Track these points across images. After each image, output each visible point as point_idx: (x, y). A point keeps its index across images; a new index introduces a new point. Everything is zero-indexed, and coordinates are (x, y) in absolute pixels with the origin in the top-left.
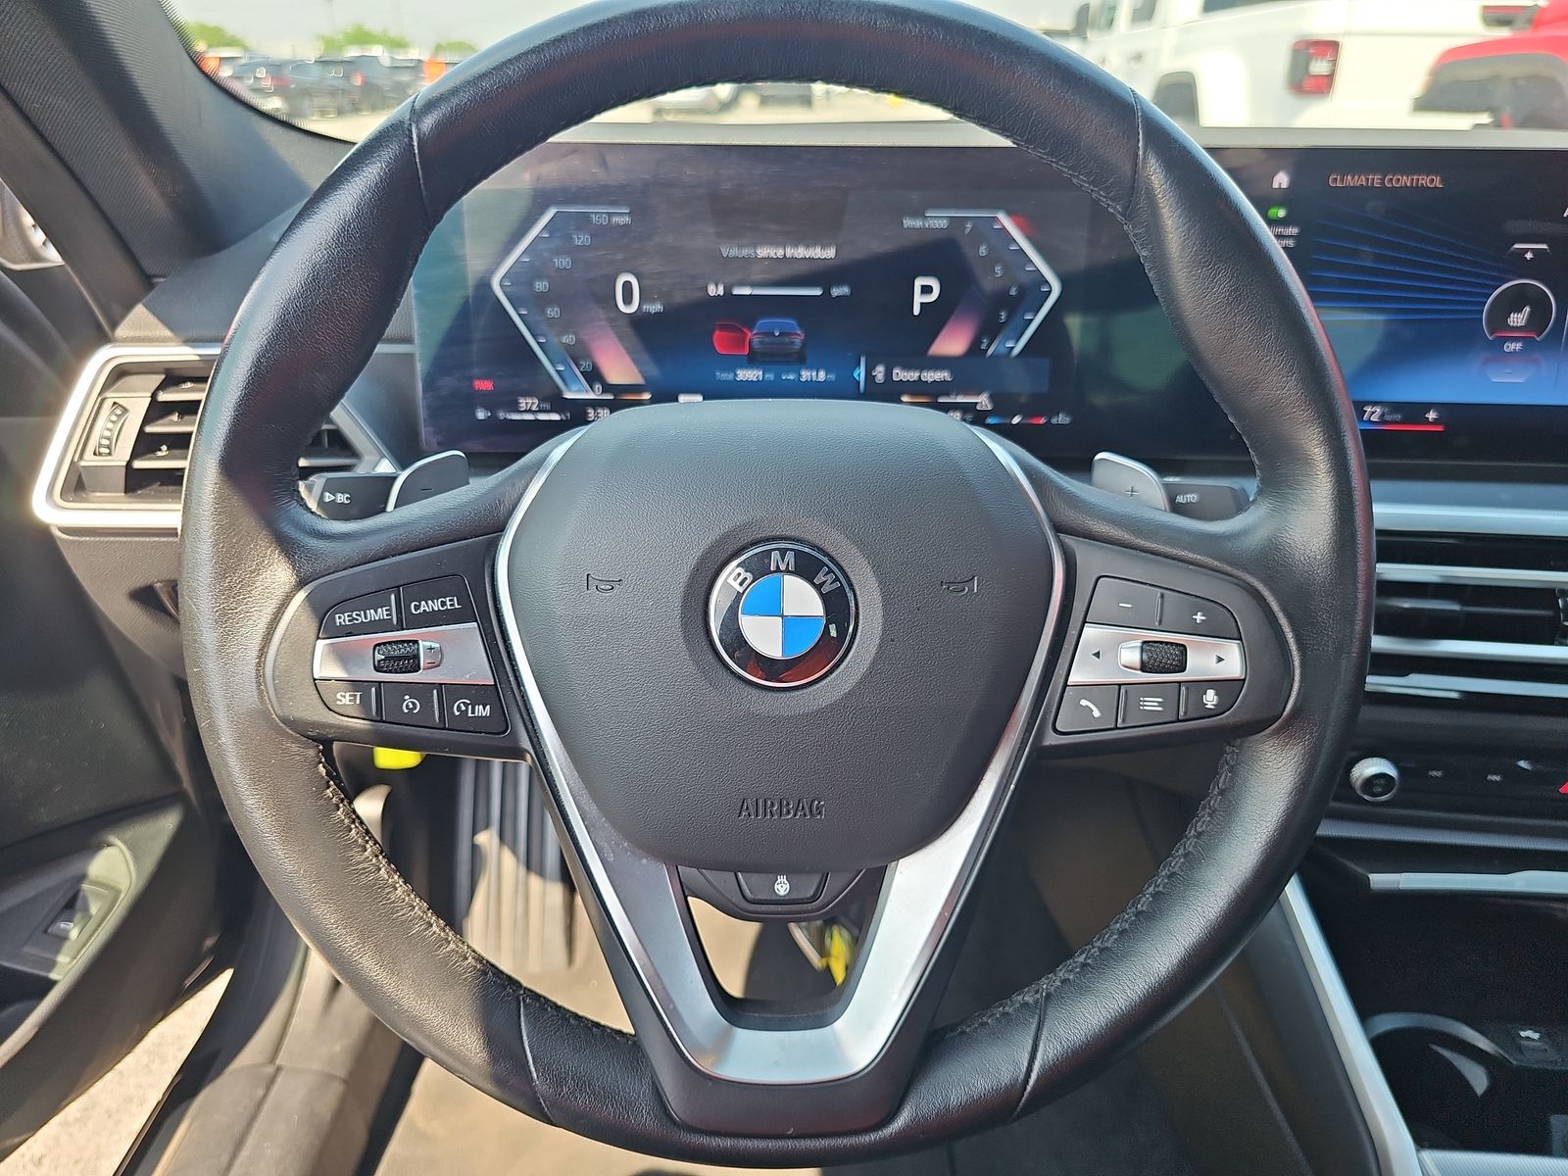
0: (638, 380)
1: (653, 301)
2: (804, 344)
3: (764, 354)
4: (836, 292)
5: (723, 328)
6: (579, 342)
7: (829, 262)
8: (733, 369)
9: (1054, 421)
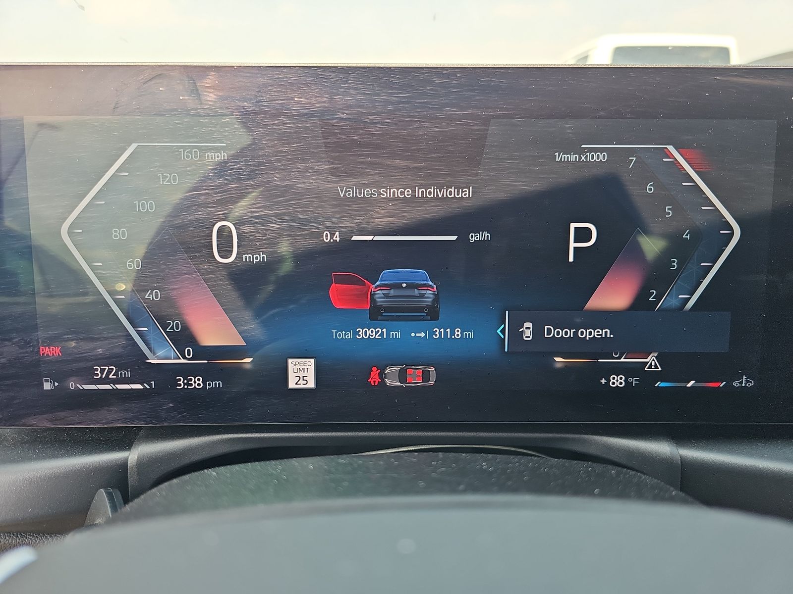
0: (237, 341)
1: (257, 250)
2: (437, 297)
3: (388, 309)
4: (474, 238)
5: (341, 280)
6: (166, 299)
7: (465, 204)
8: (353, 327)
9: (736, 384)
